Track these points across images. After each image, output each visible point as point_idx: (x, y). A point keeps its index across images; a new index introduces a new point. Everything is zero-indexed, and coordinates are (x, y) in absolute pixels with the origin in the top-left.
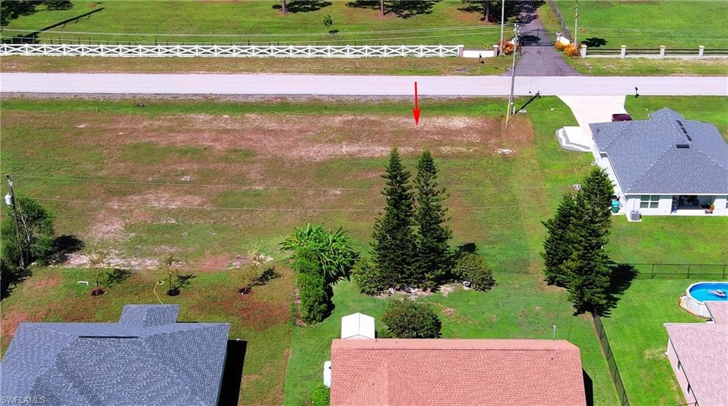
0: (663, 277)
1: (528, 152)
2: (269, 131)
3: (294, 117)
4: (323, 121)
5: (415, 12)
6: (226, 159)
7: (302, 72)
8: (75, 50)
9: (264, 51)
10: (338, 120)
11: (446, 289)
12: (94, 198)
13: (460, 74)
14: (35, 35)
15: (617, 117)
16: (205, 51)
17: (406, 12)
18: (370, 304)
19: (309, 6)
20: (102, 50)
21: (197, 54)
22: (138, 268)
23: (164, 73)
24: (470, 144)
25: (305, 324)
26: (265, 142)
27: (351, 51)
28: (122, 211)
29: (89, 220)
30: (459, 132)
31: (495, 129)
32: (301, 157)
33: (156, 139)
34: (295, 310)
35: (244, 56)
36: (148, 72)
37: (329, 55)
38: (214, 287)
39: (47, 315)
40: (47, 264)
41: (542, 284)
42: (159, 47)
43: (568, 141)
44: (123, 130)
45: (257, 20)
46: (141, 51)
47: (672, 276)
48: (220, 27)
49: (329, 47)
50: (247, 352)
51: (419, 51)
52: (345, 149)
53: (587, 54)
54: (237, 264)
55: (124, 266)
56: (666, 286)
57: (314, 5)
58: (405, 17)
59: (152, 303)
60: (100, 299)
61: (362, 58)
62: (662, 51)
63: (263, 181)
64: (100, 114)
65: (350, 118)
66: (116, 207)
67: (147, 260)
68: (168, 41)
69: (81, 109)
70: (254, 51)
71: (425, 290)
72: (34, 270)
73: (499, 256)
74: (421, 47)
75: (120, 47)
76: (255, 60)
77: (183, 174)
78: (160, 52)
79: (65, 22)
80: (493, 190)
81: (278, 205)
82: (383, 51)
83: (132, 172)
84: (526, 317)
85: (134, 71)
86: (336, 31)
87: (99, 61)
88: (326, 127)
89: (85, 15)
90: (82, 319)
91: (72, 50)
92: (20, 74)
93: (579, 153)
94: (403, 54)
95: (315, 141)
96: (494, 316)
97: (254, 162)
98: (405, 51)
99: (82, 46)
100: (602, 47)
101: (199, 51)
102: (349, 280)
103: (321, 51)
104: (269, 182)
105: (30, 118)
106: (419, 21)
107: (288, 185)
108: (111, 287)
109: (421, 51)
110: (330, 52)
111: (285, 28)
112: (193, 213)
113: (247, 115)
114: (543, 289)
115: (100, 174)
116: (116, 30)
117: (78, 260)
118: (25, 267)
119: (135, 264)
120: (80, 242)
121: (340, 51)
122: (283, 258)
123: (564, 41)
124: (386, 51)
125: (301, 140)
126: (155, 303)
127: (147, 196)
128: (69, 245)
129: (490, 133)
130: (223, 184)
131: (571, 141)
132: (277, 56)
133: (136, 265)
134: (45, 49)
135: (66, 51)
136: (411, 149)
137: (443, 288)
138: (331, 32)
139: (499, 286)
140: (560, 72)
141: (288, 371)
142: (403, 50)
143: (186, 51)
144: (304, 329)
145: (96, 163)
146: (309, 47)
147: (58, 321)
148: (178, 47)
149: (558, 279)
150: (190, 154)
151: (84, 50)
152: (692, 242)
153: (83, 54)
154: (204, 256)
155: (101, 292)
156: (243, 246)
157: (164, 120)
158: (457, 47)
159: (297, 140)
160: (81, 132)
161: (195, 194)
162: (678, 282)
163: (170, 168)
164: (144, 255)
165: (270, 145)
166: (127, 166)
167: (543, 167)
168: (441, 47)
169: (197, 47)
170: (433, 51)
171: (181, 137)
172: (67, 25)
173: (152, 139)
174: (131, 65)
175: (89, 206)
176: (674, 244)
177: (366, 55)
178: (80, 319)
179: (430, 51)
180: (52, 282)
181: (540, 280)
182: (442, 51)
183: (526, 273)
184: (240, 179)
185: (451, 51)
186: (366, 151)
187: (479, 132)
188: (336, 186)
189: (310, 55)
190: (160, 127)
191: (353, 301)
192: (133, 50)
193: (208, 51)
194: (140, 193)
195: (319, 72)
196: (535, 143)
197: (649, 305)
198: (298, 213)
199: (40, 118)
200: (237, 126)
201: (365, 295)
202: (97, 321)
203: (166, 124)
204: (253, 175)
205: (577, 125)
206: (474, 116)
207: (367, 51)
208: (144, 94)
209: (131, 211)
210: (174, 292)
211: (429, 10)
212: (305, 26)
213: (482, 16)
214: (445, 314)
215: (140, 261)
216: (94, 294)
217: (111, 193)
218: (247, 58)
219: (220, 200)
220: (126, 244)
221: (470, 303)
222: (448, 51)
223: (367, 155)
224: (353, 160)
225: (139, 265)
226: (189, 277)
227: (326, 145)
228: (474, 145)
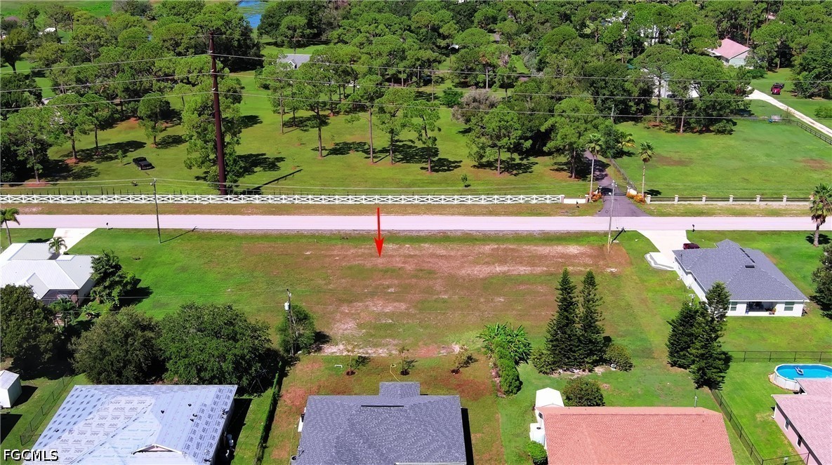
0: (752, 360)
1: (628, 270)
2: (441, 256)
3: (455, 246)
4: (477, 249)
5: (521, 172)
6: (416, 276)
7: (453, 214)
8: (291, 199)
9: (424, 199)
10: (487, 248)
11: (599, 370)
12: (331, 305)
13: (564, 215)
14: (258, 188)
15: (687, 246)
16: (382, 199)
17: (515, 172)
18: (548, 381)
19: (446, 168)
20: (310, 200)
21: (377, 202)
22: (374, 355)
23: (356, 215)
24: (586, 265)
25: (504, 396)
26: (440, 264)
27: (485, 199)
28: (352, 314)
29: (330, 320)
30: (575, 256)
31: (600, 254)
32: (468, 274)
33: (363, 262)
34: (495, 386)
35: (410, 203)
36: (345, 214)
37: (469, 202)
38: (433, 369)
39: (319, 389)
40: (309, 353)
41: (666, 366)
42: (350, 197)
43: (655, 263)
44: (338, 256)
45: (411, 178)
46: (338, 200)
47: (758, 360)
48: (386, 183)
49: (470, 197)
50: (469, 417)
51: (533, 199)
52: (499, 269)
53: (651, 201)
54: (443, 352)
55: (363, 353)
56: (756, 367)
57: (449, 167)
58: (515, 175)
59: (391, 381)
60: (353, 378)
61: (492, 204)
62: (704, 199)
63: (446, 292)
64: (318, 244)
65: (496, 246)
66: (347, 311)
67: (379, 349)
68: (356, 193)
69: (304, 240)
70: (416, 200)
71: (584, 371)
72: (300, 357)
73: (630, 346)
74: (535, 196)
75: (323, 197)
76: (417, 205)
77: (389, 287)
78: (351, 200)
79: (278, 180)
80: (612, 298)
81: (462, 309)
82: (507, 199)
83: (352, 286)
84: (662, 390)
85: (334, 214)
86: (469, 186)
87: (308, 207)
88: (480, 253)
89: (290, 175)
90: (345, 392)
91: (289, 199)
92: (255, 216)
93: (667, 271)
94: (522, 201)
95: (475, 263)
96: (639, 389)
97: (436, 279)
98: (523, 199)
99: (296, 197)
100: (659, 196)
101: (379, 199)
102: (527, 363)
103: (464, 199)
104: (451, 292)
105: (270, 247)
106: (525, 178)
107: (465, 295)
108: (358, 369)
109: (534, 199)
110: (470, 200)
111: (433, 183)
112: (402, 315)
113: (422, 245)
114: (668, 370)
115: (329, 287)
116: (313, 185)
117: (329, 350)
118: (294, 355)
119: (370, 352)
120: (328, 336)
121: (477, 199)
122: (475, 348)
123: (632, 192)
124: (509, 200)
125: (465, 262)
126: (394, 381)
127: (367, 303)
128: (321, 339)
129: (598, 257)
130: (418, 294)
131: (658, 263)
132: (433, 203)
133: (372, 353)
134: (270, 199)
135: (284, 200)
136: (545, 269)
137: (596, 369)
138: (466, 186)
139: (636, 368)
140: (634, 214)
141: (501, 431)
142: (521, 199)
143: (369, 199)
144: (504, 400)
145: (325, 280)
146: (456, 197)
147: (328, 394)
148: (364, 197)
149: (679, 362)
150: (389, 273)
151: (297, 199)
152: (765, 335)
153: (296, 202)
154: (419, 346)
155: (353, 373)
156: (445, 339)
157: (365, 248)
158: (560, 196)
159: (462, 262)
160: (308, 258)
161: (401, 302)
162: (764, 364)
163: (378, 282)
164: (375, 346)
165: (444, 266)
166: (348, 282)
167: (643, 281)
168: (548, 196)
169: (377, 197)
170: (543, 199)
171: (380, 260)
172: (280, 182)
173: (360, 262)
174: (331, 210)
175: (328, 310)
176: (753, 337)
177: (496, 202)
178: (343, 393)
179: (540, 199)
180: (316, 366)
181: (665, 363)
182: (548, 199)
183: (652, 358)
184: (429, 291)
185: (555, 199)
186: (513, 270)
187: (590, 256)
188: (499, 295)
189: (456, 202)
190: (363, 254)
191: (535, 378)
192: (332, 199)
193: (385, 199)
194: (361, 301)
195: (465, 214)
196: (632, 264)
197: (748, 381)
198: (477, 314)
199: (277, 247)
200: (417, 253)
201: (541, 374)
202: (355, 394)
203: (366, 251)
204: (438, 288)
205: (658, 251)
206: (583, 245)
207: (496, 199)
208: (346, 230)
209: (359, 314)
210: (405, 373)
211: (530, 170)
212: (445, 181)
213: (570, 175)
214: (605, 388)
215: (374, 350)
216: (348, 374)
217: (341, 301)
218: (412, 204)
219: (419, 306)
220: (361, 337)
221: (619, 380)
222: (553, 199)
223: (515, 273)
224: (506, 277)
225: (374, 352)
226: (412, 361)
227: (484, 266)
228: (589, 265)
